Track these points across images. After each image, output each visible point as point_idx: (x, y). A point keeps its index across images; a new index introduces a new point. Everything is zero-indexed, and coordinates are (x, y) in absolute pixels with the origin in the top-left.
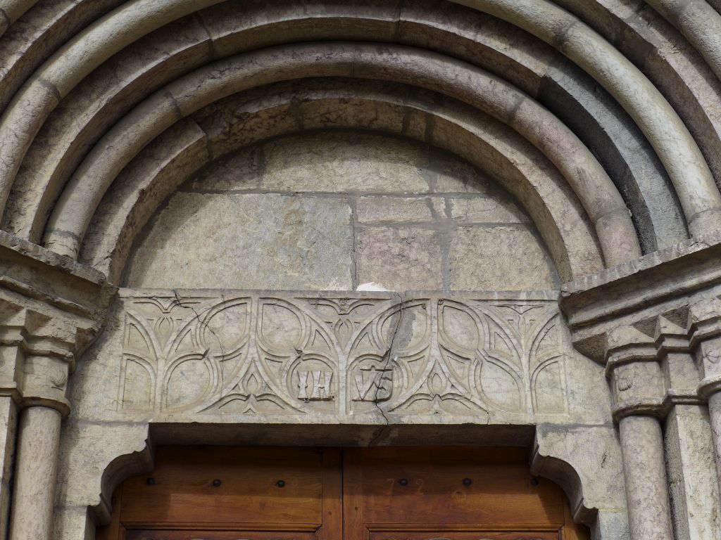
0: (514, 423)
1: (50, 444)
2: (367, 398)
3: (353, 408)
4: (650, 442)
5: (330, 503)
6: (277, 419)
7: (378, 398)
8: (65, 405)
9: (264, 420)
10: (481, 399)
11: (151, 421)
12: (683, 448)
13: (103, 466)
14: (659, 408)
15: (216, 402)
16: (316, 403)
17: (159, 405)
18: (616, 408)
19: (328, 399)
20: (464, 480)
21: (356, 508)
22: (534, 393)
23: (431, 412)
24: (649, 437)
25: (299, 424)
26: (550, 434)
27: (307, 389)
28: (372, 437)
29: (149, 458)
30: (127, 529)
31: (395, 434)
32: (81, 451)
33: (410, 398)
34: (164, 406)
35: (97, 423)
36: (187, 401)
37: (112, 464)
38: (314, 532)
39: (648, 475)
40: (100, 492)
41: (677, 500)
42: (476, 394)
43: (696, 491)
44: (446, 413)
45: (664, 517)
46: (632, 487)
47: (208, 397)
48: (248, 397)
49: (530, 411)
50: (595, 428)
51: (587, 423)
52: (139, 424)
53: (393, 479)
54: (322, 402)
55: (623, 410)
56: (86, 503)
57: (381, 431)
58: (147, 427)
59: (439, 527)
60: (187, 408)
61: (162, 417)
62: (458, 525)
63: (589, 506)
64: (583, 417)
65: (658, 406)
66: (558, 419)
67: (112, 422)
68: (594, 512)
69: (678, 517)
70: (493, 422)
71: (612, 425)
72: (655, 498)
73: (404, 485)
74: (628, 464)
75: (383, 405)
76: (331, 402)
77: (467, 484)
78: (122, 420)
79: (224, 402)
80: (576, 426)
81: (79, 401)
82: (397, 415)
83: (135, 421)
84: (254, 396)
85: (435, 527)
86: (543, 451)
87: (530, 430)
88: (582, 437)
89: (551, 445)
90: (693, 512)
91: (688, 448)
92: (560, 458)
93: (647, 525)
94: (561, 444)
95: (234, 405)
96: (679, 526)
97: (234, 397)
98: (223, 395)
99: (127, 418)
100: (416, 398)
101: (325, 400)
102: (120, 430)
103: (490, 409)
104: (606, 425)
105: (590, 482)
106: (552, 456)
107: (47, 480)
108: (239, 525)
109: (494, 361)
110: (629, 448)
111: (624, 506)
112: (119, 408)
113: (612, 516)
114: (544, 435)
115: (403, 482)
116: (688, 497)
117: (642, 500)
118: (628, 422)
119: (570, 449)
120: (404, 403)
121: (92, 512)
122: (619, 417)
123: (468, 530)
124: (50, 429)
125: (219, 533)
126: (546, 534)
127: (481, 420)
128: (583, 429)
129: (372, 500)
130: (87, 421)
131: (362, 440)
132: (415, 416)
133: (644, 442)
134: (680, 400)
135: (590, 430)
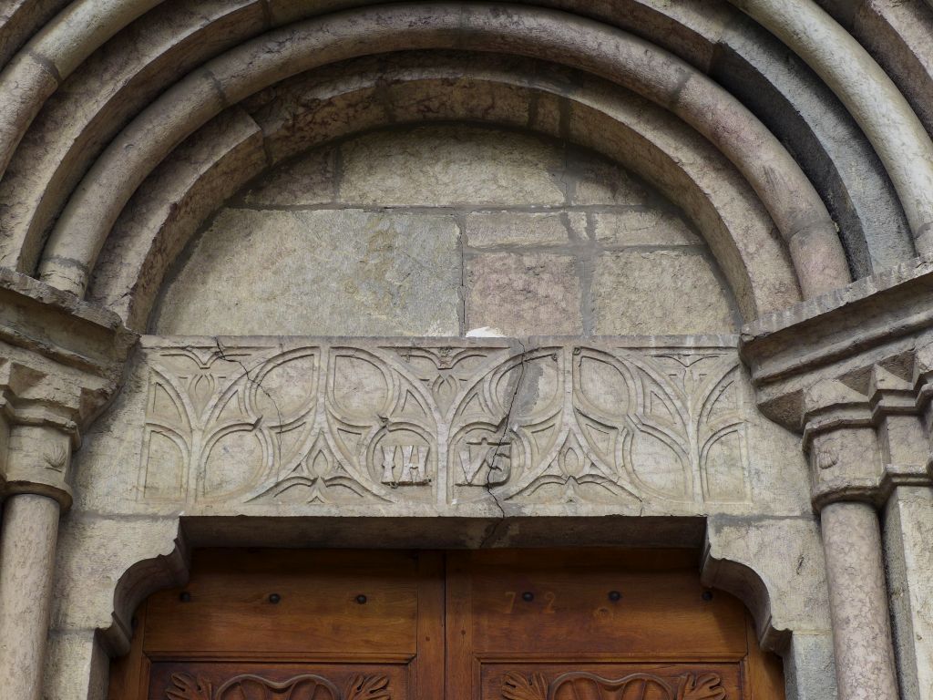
0: (677, 514)
1: (43, 544)
2: (475, 482)
3: (457, 495)
4: (863, 538)
5: (426, 625)
6: (353, 510)
7: (491, 481)
8: (64, 492)
9: (335, 512)
10: (632, 482)
11: (182, 514)
12: (907, 546)
13: (117, 575)
14: (876, 492)
15: (271, 489)
16: (406, 488)
17: (192, 492)
18: (816, 492)
19: (424, 484)
20: (612, 593)
21: (463, 632)
22: (704, 474)
23: (563, 501)
24: (862, 532)
25: (384, 518)
26: (726, 529)
27: (395, 469)
28: (483, 534)
29: (181, 564)
30: (153, 662)
31: (514, 530)
32: (87, 555)
33: (534, 482)
34: (200, 494)
35: (110, 517)
36: (231, 487)
37: (129, 572)
38: (407, 664)
39: (860, 583)
40: (113, 610)
41: (900, 618)
42: (625, 476)
43: (925, 604)
44: (583, 501)
45: (882, 641)
46: (837, 602)
47: (259, 483)
48: (314, 481)
49: (699, 498)
50: (788, 521)
51: (777, 514)
52: (166, 518)
53: (514, 594)
54: (415, 487)
55: (826, 495)
56: (93, 624)
57: (495, 526)
58: (177, 522)
59: (575, 658)
60: (231, 496)
61: (197, 509)
62: (602, 655)
63: (780, 627)
64: (772, 506)
65: (874, 488)
66: (738, 508)
67: (131, 516)
68: (787, 635)
69: (901, 641)
70: (648, 513)
71: (812, 517)
72: (869, 615)
73: (529, 599)
74: (832, 569)
75: (497, 491)
76: (426, 487)
77: (615, 598)
78: (142, 512)
79: (281, 488)
80: (761, 518)
81: (86, 487)
82: (516, 505)
83: (161, 513)
84: (323, 479)
85: (571, 658)
86: (716, 552)
87: (699, 523)
88: (771, 532)
89: (727, 544)
90: (921, 634)
91: (915, 545)
92: (739, 561)
93: (859, 652)
94: (742, 543)
95: (295, 492)
96: (903, 654)
97: (295, 482)
98: (281, 479)
99: (150, 511)
100: (542, 481)
101: (419, 484)
102: (141, 526)
103: (644, 496)
104: (803, 516)
105: (782, 594)
106: (728, 558)
107: (38, 593)
108: (304, 655)
109: (650, 431)
110: (834, 547)
111: (828, 627)
112: (140, 495)
113: (811, 640)
114: (718, 530)
115: (528, 596)
116: (914, 613)
117: (851, 617)
118: (833, 512)
119: (754, 549)
120: (527, 488)
121: (101, 637)
122: (821, 504)
123: (614, 661)
124: (43, 524)
125: (277, 666)
126: (723, 666)
127: (632, 510)
128: (771, 522)
129: (485, 622)
130: (95, 515)
131: (471, 539)
132: (542, 506)
133: (854, 539)
134: (904, 480)
135: (782, 523)
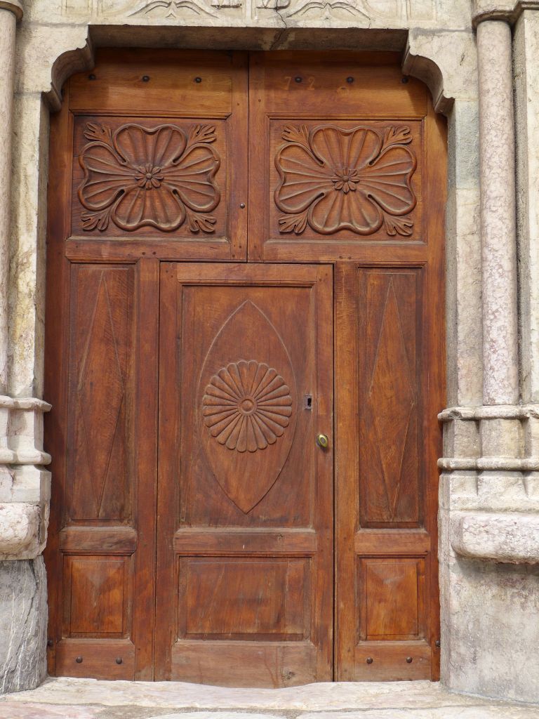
0: (391, 27)
1: (8, 39)
2: (269, 6)
3: (257, 14)
4: (501, 42)
5: (238, 96)
6: (194, 22)
7: (279, 6)
8: (18, 8)
9: (183, 23)
10: (364, 7)
11: (90, 23)
12: (528, 46)
13: (52, 60)
14: (511, 14)
15: (143, 8)
16: (226, 9)
17: (96, 10)
18: (476, 14)
19: (237, 7)
20: (348, 78)
21: (260, 101)
22: (408, 4)
23: (322, 18)
24: (501, 38)
25: (213, 27)
26: (420, 37)
28: (273, 40)
29: (90, 55)
30: (75, 116)
31: (292, 37)
32: (33, 48)
33: (305, 6)
34: (100, 11)
35: (46, 25)
36: (119, 7)
37: (59, 58)
38: (226, 119)
39: (497, 69)
40: (51, 81)
41: (519, 90)
42: (361, 4)
43: (535, 80)
44: (335, 19)
45: (508, 103)
46: (483, 79)
47: (137, 4)
48: (169, 4)
49: (405, 18)
50: (457, 33)
51: (451, 28)
52: (80, 25)
53: (290, 78)
54: (232, 9)
55: (481, 16)
56: (40, 90)
57: (281, 33)
58: (87, 28)
59: (325, 116)
60: (119, 12)
61: (99, 20)
62: (341, 115)
63: (448, 96)
64: (448, 23)
65: (510, 12)
66: (427, 25)
67: (60, 24)
68: (452, 101)
69: (518, 104)
70: (374, 26)
71: (471, 31)
72: (501, 88)
73: (299, 82)
74: (481, 61)
75: (282, 12)
76: (239, 9)
77: (350, 81)
78: (66, 22)
79: (149, 8)
80: (441, 31)
81: (30, 7)
82: (294, 20)
83: (77, 23)
84: (175, 3)
85: (323, 116)
86: (413, 50)
87: (404, 33)
88: (446, 39)
89: (420, 47)
90: (531, 98)
91: (532, 46)
92: (426, 57)
93: (494, 109)
94: (428, 46)
95: (158, 11)
96: (519, 112)
97: (158, 4)
98: (149, 3)
99: (70, 21)
100: (310, 6)
101: (234, 7)
102: (65, 30)
103: (371, 16)
104: (466, 30)
105: (450, 77)
106: (420, 55)
107: (7, 69)
108: (164, 113)
110: (484, 47)
111: (476, 96)
112: (64, 12)
113: (466, 104)
114: (415, 38)
115: (298, 79)
116: (528, 86)
117: (491, 89)
118: (485, 26)
119: (436, 49)
120: (300, 10)
121: (45, 97)
122: (478, 21)
123: (348, 118)
124: (7, 27)
125: (149, 119)
126: (412, 122)
127: (364, 25)
128: (447, 33)
129: (272, 94)
130: (37, 23)
131: (265, 43)
132: (310, 21)
133: (496, 42)
134: (529, 6)
135: (453, 34)
